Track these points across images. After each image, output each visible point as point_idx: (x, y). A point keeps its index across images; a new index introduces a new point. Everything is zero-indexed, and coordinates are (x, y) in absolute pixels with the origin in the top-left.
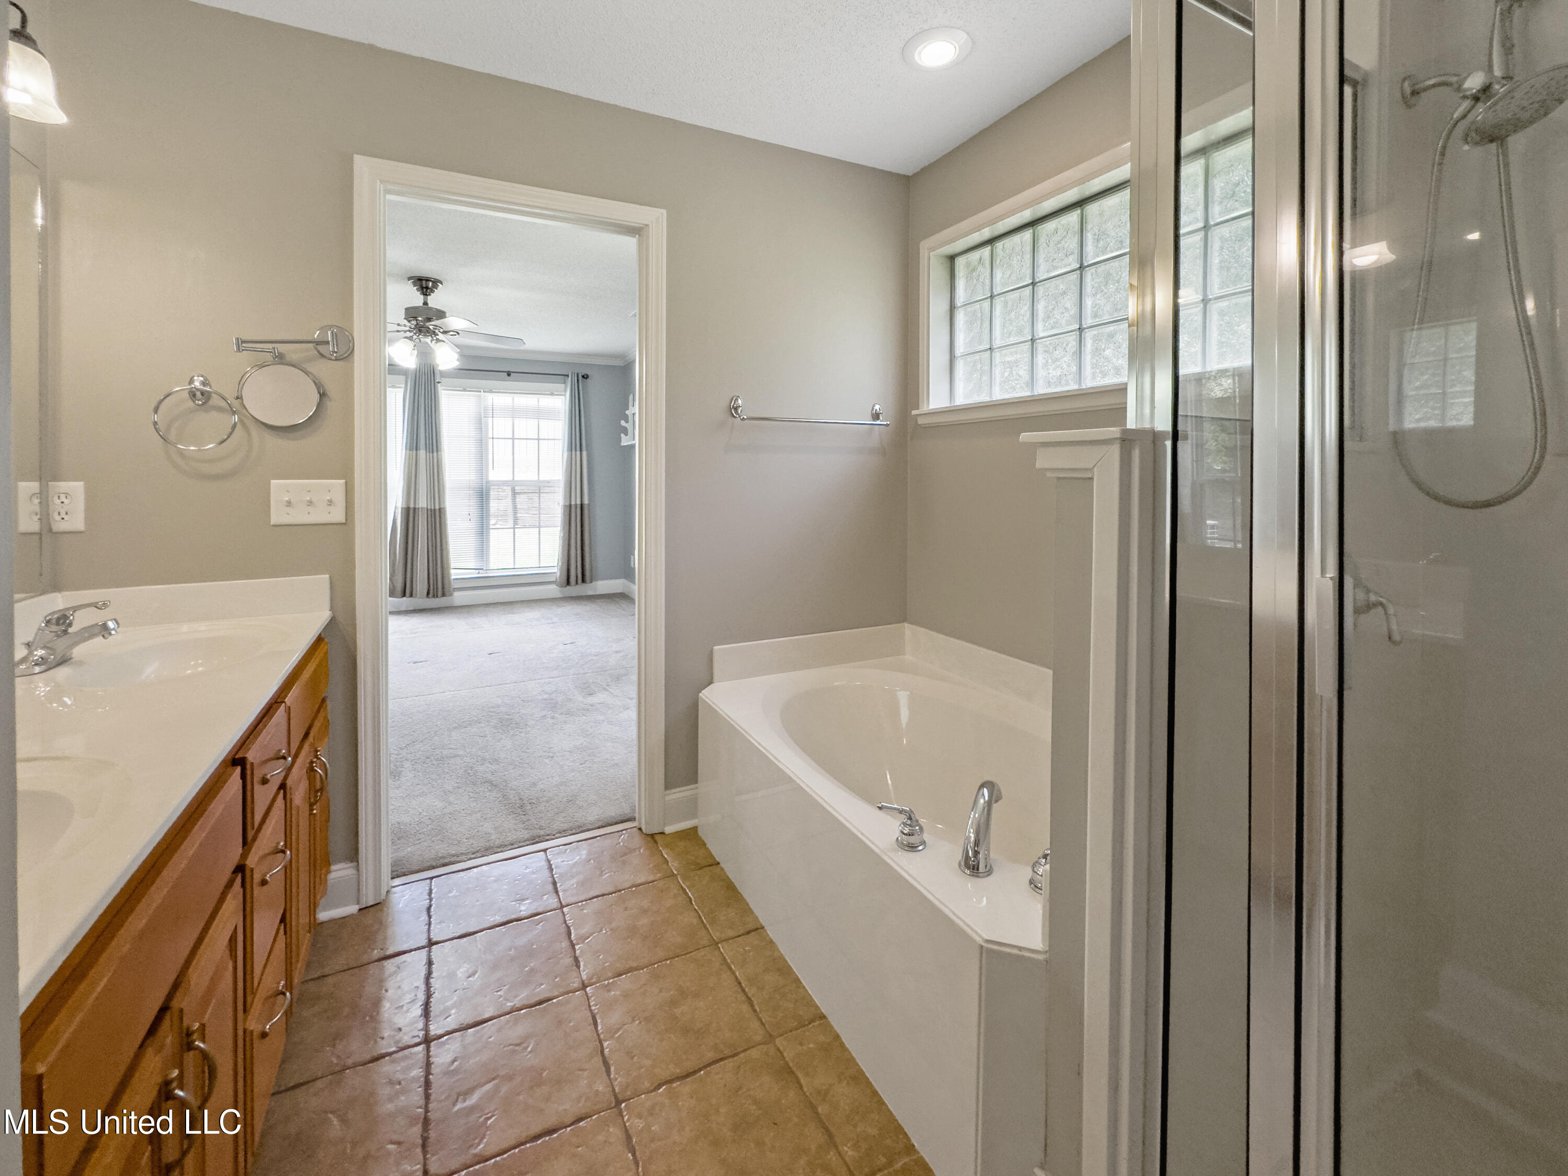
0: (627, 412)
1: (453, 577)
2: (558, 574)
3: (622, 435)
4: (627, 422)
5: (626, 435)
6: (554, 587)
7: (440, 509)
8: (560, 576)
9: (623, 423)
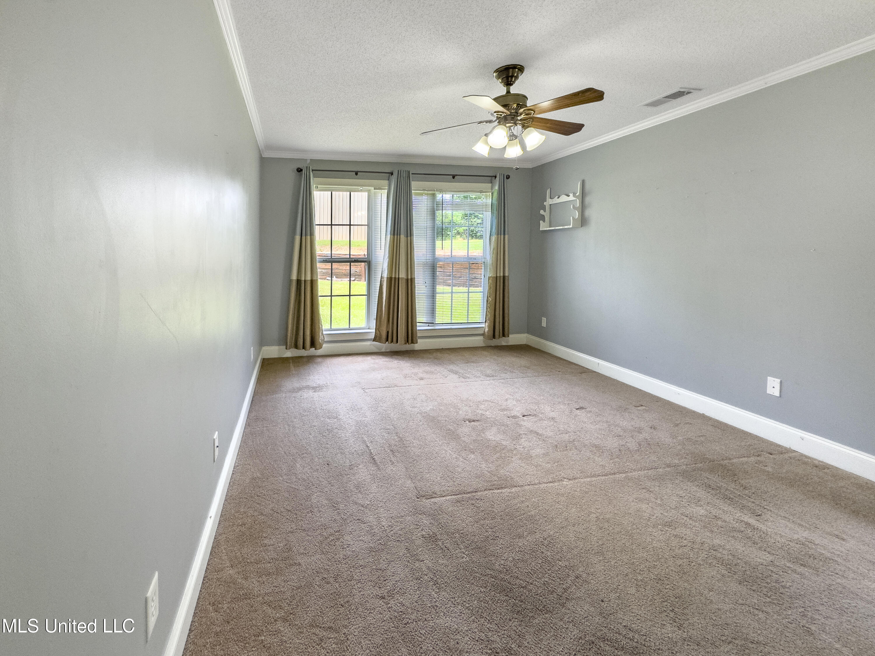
0: (545, 203)
1: (418, 328)
2: (487, 330)
3: (541, 222)
4: (545, 211)
5: (544, 221)
6: (481, 338)
7: (411, 279)
8: (488, 331)
9: (542, 212)
